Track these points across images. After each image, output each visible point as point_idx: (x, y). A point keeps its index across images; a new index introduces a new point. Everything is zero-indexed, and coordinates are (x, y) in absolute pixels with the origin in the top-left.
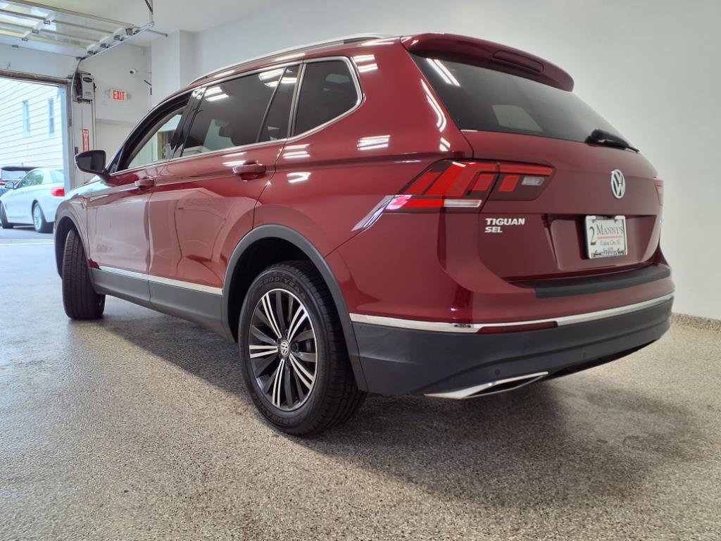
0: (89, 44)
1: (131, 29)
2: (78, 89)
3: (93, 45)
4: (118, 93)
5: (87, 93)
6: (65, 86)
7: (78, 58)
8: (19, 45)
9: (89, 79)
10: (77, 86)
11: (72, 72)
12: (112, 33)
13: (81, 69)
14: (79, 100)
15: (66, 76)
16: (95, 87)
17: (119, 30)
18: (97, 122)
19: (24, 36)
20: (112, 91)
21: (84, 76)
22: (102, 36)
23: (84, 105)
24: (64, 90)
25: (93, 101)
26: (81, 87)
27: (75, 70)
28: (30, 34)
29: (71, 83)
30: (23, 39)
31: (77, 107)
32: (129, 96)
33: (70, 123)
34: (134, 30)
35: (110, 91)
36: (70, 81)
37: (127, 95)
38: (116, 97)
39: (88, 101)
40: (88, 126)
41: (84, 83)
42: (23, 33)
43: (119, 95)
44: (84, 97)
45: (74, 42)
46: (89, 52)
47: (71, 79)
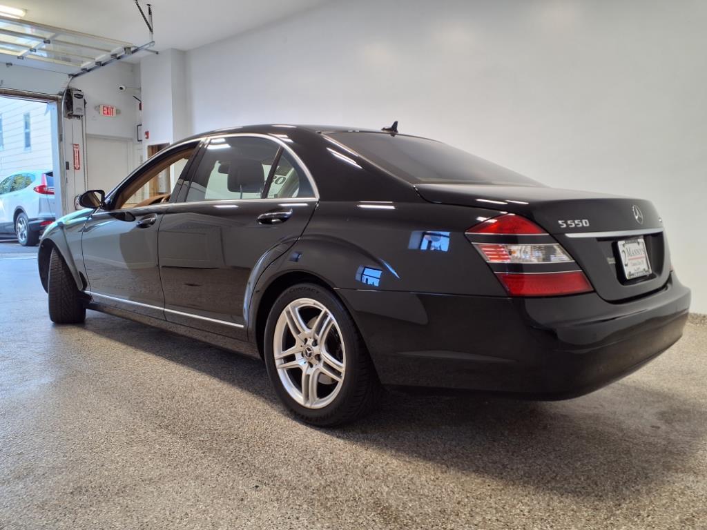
0: (82, 62)
1: (129, 48)
2: (69, 105)
3: (88, 63)
4: (108, 109)
5: (78, 109)
6: (55, 103)
7: (70, 75)
8: (13, 63)
9: (79, 95)
10: (69, 103)
11: (63, 90)
12: (110, 51)
13: (73, 85)
14: (70, 116)
15: (57, 92)
16: (85, 103)
17: (117, 49)
18: (87, 137)
19: (19, 54)
20: (102, 107)
21: (74, 92)
22: (99, 55)
23: (75, 121)
24: (54, 106)
25: (84, 117)
26: (72, 103)
27: (66, 86)
28: (26, 54)
29: (61, 99)
30: (18, 57)
31: (67, 122)
32: (118, 112)
33: (61, 139)
34: (132, 49)
35: (99, 106)
36: (60, 97)
37: (117, 110)
38: (106, 112)
39: (78, 117)
40: (78, 141)
41: (75, 100)
42: (19, 52)
43: (108, 111)
44: (75, 113)
45: (68, 60)
46: (83, 69)
47: (62, 95)
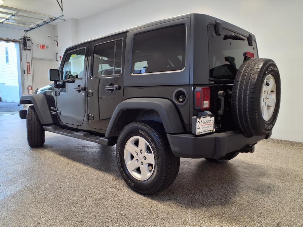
0: (31, 25)
1: (52, 18)
2: (25, 44)
3: (33, 25)
4: (42, 46)
5: (29, 46)
6: (18, 43)
7: (25, 31)
9: (30, 40)
12: (43, 20)
13: (26, 35)
14: (25, 49)
15: (19, 39)
17: (47, 19)
18: (33, 59)
19: (1, 21)
21: (27, 39)
22: (38, 21)
25: (32, 50)
27: (23, 36)
28: (4, 21)
29: (22, 42)
31: (24, 52)
32: (47, 47)
33: (21, 60)
35: (39, 45)
39: (29, 50)
40: (29, 60)
41: (28, 42)
45: (24, 24)
46: (31, 28)
47: (22, 40)
